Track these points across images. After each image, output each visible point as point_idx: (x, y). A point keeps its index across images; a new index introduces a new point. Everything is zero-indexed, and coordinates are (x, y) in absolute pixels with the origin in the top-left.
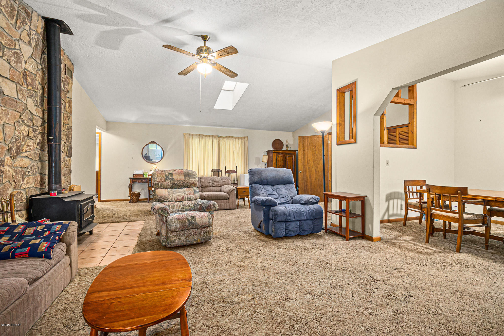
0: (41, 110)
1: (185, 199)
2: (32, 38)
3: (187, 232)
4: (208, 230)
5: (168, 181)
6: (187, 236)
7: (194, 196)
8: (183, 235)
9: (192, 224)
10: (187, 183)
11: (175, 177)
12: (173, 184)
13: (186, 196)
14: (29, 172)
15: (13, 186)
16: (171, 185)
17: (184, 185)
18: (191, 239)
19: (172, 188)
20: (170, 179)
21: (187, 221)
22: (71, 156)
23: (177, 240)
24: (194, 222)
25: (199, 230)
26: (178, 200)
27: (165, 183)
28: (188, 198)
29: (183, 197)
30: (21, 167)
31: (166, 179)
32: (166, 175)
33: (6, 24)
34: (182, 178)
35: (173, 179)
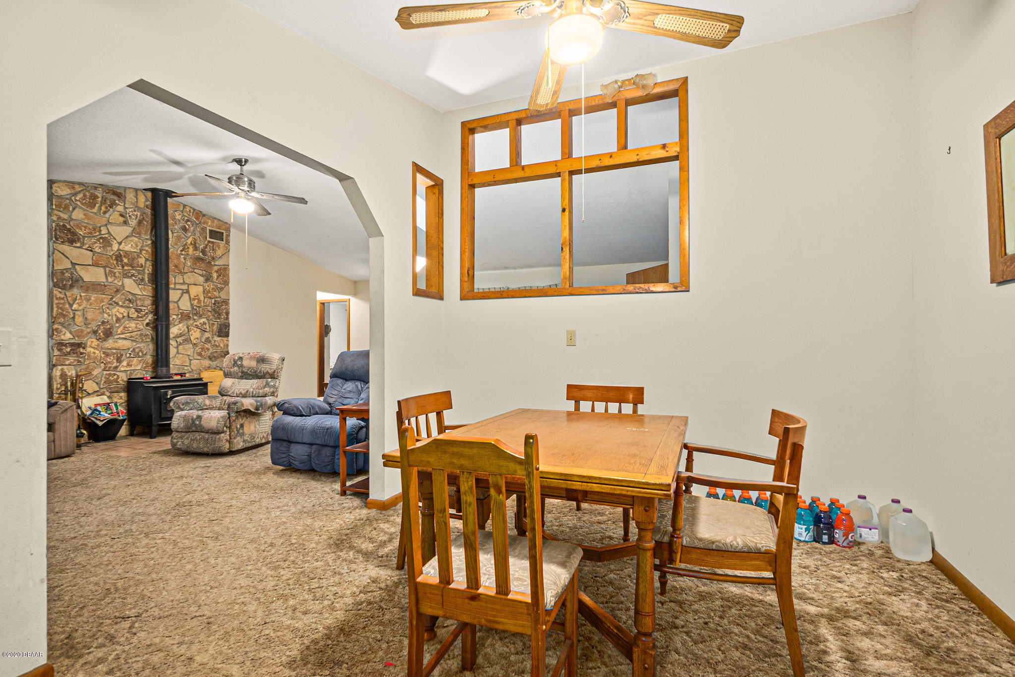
0: (150, 288)
1: (249, 394)
2: (130, 216)
3: (191, 436)
4: (218, 437)
5: (236, 368)
6: (191, 440)
7: (261, 391)
8: (188, 438)
9: (196, 425)
10: (260, 372)
11: (246, 363)
12: (242, 372)
13: (252, 390)
14: (130, 354)
15: (103, 368)
16: (240, 374)
17: (256, 375)
18: (195, 445)
19: (242, 378)
20: (238, 366)
21: (190, 421)
22: (228, 336)
23: (180, 443)
24: (198, 423)
25: (207, 436)
26: (241, 396)
27: (232, 370)
28: (253, 393)
29: (247, 392)
30: (116, 349)
31: (234, 365)
32: (234, 360)
33: (84, 215)
34: (254, 364)
35: (242, 366)
